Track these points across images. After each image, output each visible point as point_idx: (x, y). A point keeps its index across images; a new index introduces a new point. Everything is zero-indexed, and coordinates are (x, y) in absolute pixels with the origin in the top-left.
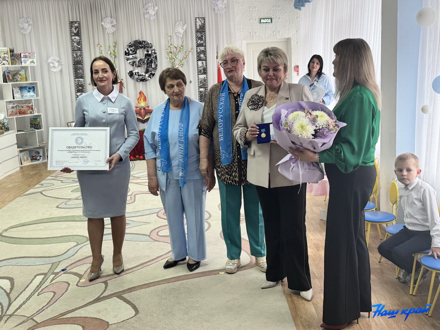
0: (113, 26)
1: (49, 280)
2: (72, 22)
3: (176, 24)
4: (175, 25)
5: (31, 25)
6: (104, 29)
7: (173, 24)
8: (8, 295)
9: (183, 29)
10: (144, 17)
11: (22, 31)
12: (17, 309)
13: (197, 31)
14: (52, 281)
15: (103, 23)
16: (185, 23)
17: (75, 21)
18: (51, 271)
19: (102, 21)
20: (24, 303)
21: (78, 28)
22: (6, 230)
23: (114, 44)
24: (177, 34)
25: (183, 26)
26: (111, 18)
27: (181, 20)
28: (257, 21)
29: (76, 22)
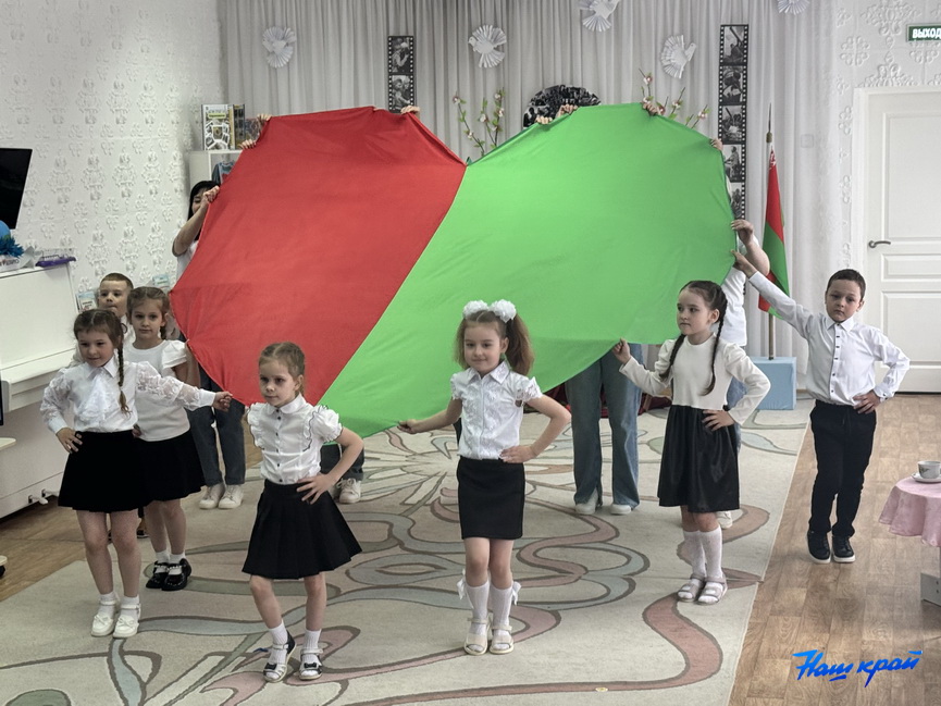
0: (497, 49)
1: (232, 666)
2: (394, 38)
3: (667, 44)
4: (663, 46)
5: (293, 44)
6: (474, 56)
7: (660, 41)
8: (143, 686)
9: (686, 57)
10: (581, 23)
11: (270, 59)
13: (724, 63)
14: (236, 668)
15: (472, 41)
16: (692, 41)
17: (403, 33)
18: (241, 650)
19: (470, 35)
21: (409, 53)
23: (497, 96)
24: (668, 70)
25: (686, 48)
26: (496, 26)
27: (682, 32)
28: (902, 32)
29: (403, 38)
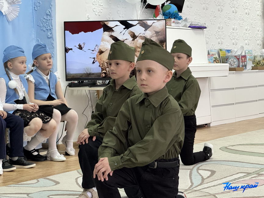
1: (250, 177)
8: (203, 179)
12: (205, 188)
14: (252, 178)
18: (257, 173)
20: (214, 186)
22: (233, 146)
